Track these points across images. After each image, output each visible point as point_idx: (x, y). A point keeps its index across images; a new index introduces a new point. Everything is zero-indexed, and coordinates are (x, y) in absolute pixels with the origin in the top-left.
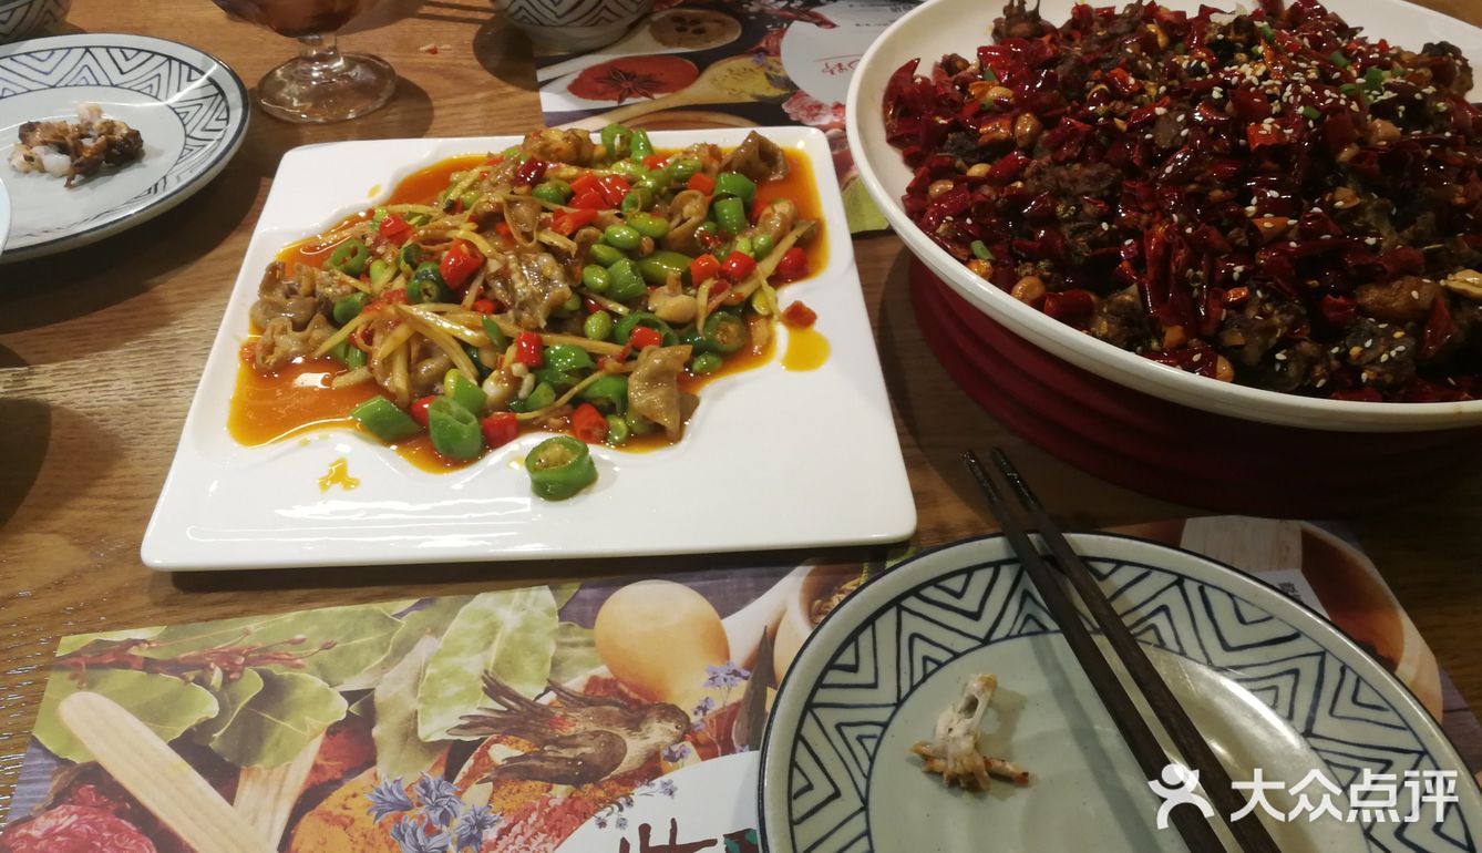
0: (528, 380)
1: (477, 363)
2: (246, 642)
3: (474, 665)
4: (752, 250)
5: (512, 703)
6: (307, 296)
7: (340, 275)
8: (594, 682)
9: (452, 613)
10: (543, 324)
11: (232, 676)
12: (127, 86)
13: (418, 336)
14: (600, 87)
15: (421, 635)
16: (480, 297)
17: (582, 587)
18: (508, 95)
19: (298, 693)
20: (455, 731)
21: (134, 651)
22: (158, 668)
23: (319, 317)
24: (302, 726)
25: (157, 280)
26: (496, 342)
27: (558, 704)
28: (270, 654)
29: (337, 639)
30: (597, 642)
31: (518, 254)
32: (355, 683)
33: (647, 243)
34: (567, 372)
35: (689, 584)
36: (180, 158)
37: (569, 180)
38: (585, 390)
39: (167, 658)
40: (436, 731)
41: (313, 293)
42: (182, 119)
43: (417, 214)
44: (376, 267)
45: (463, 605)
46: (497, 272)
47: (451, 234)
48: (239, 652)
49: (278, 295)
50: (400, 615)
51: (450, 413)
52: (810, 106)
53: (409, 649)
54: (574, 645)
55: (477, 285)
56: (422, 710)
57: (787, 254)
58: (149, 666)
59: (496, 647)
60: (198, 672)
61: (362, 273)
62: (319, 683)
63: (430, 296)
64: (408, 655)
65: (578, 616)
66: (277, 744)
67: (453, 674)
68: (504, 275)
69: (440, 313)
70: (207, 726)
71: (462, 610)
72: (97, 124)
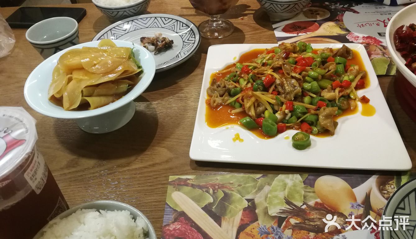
0: (290, 115)
1: (273, 109)
2: (217, 182)
3: (282, 195)
4: (349, 80)
5: (294, 207)
6: (223, 88)
7: (232, 82)
8: (317, 203)
9: (273, 180)
10: (293, 99)
11: (215, 191)
12: (166, 28)
13: (257, 100)
14: (291, 30)
15: (265, 185)
16: (274, 90)
17: (309, 175)
18: (265, 32)
19: (234, 198)
20: (279, 213)
21: (188, 181)
22: (196, 187)
23: (227, 94)
24: (236, 207)
25: (179, 81)
26: (279, 103)
27: (307, 209)
28: (225, 186)
29: (242, 184)
30: (316, 192)
31: (286, 79)
32: (249, 197)
33: (320, 77)
34: (300, 113)
35: (341, 177)
36: (183, 48)
37: (295, 58)
38: (305, 118)
39: (198, 184)
40: (274, 213)
41: (225, 87)
42: (181, 37)
43: (251, 66)
44: (241, 80)
45: (276, 177)
46: (279, 84)
47: (265, 72)
48: (216, 185)
49: (215, 87)
50: (258, 179)
51: (269, 123)
52: (355, 37)
53: (262, 189)
54: (309, 192)
55: (273, 87)
56: (269, 206)
57: (359, 81)
58: (193, 186)
59: (287, 190)
60: (206, 189)
61: (237, 82)
62: (239, 196)
63: (260, 89)
64: (262, 190)
65: (309, 184)
66: (230, 211)
67: (276, 197)
68: (282, 85)
69: (263, 94)
70: (210, 205)
71: (276, 179)
72: (161, 38)
